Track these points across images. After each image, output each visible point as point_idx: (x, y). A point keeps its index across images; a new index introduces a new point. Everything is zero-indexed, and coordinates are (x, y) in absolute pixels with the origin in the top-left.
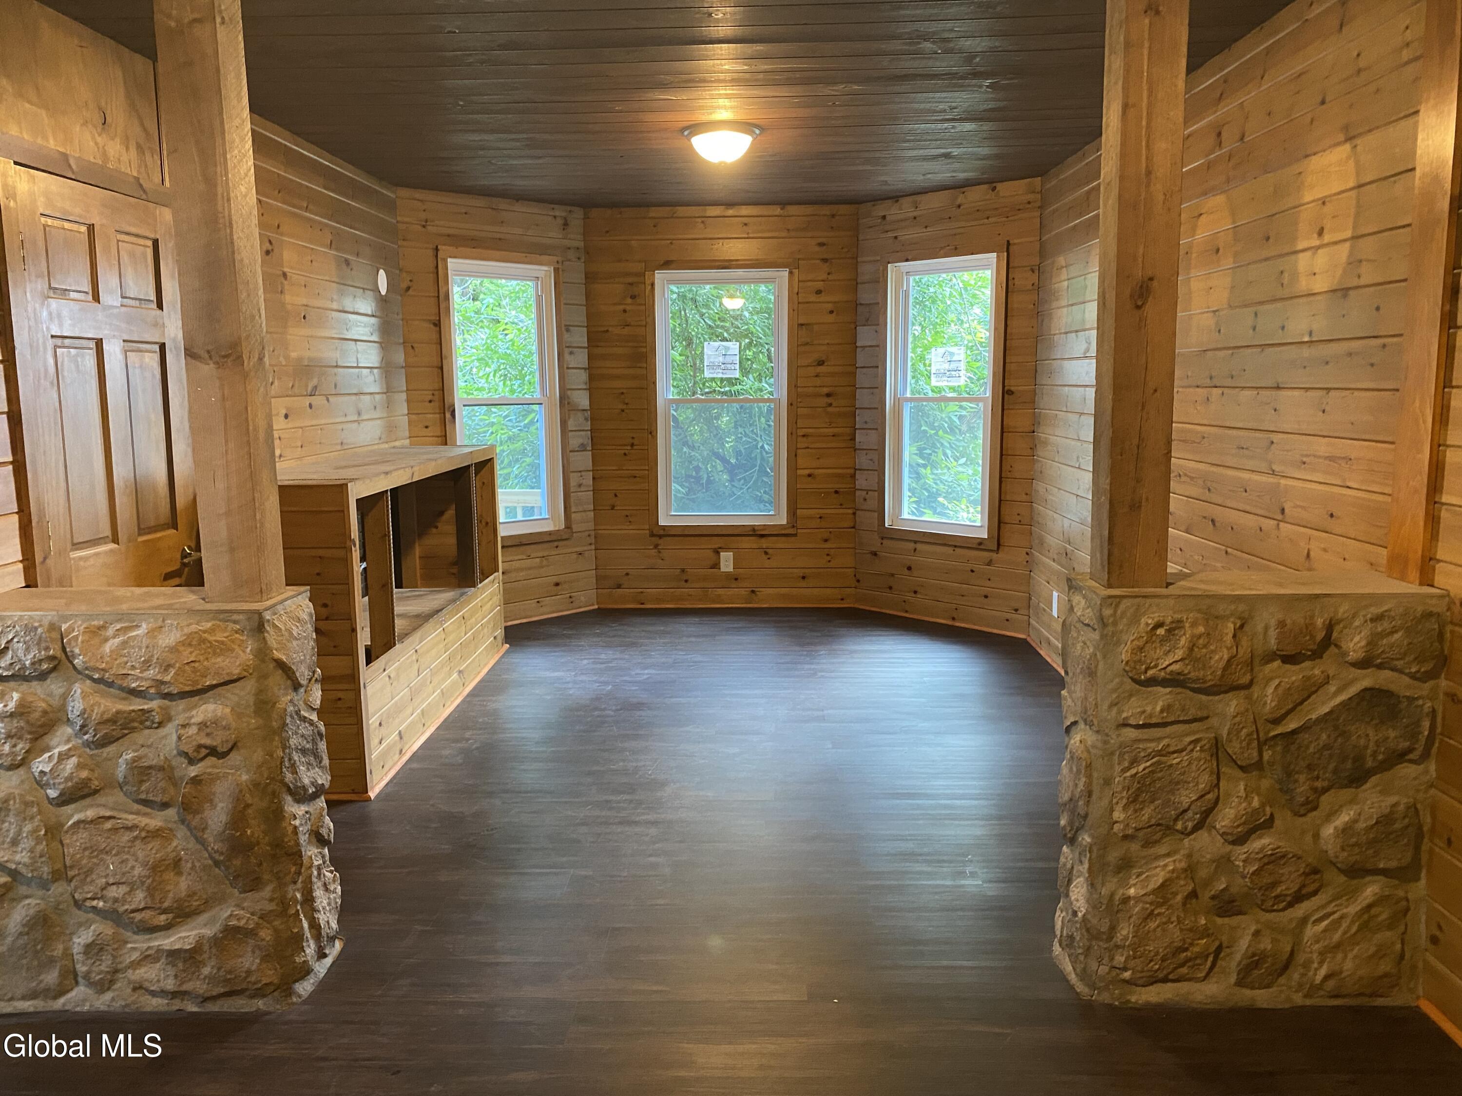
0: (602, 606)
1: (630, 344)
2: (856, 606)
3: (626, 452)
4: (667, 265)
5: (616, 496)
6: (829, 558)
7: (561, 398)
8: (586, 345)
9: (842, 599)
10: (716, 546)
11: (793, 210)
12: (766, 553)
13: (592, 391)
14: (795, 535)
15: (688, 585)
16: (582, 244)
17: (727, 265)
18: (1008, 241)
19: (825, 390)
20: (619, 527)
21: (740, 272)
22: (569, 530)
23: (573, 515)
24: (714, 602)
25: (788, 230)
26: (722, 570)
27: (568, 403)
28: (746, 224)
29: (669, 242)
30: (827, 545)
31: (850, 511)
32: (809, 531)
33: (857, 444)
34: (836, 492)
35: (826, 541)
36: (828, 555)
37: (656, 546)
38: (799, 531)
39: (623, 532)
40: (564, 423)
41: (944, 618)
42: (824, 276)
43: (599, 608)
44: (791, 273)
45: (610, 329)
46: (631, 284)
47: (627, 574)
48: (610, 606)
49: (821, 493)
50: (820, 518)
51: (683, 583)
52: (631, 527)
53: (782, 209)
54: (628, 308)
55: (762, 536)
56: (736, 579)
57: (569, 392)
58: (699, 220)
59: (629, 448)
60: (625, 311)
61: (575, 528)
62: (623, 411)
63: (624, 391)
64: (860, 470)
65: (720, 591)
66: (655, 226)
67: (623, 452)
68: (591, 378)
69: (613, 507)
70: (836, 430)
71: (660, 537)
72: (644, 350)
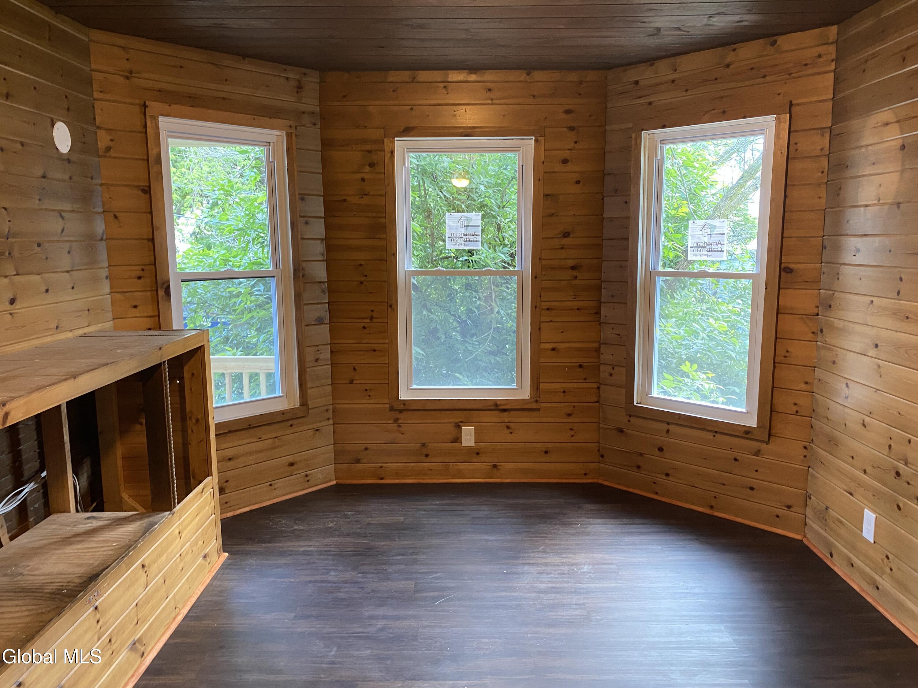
0: (341, 482)
1: (370, 214)
2: (600, 481)
3: (366, 325)
4: (407, 131)
5: (355, 369)
6: (572, 433)
7: (295, 270)
8: (323, 215)
9: (585, 474)
10: (457, 421)
11: (538, 75)
12: (508, 427)
13: (329, 262)
14: (539, 410)
15: (428, 459)
16: (318, 109)
17: (469, 132)
18: (791, 102)
19: (571, 263)
20: (358, 401)
21: (483, 140)
22: (305, 407)
23: (309, 391)
24: (454, 477)
25: (534, 96)
26: (463, 445)
27: (303, 276)
28: (490, 90)
29: (409, 107)
30: (570, 420)
31: (595, 386)
32: (553, 405)
33: (603, 318)
34: (581, 366)
35: (569, 415)
36: (571, 429)
37: (396, 420)
38: (542, 405)
39: (361, 406)
40: (298, 296)
41: (702, 506)
42: (572, 145)
43: (337, 485)
44: (536, 141)
45: (348, 198)
46: (370, 152)
47: (366, 449)
48: (348, 482)
49: (566, 367)
50: (564, 392)
51: (423, 458)
52: (371, 401)
53: (528, 74)
54: (366, 176)
55: (505, 410)
56: (478, 454)
57: (304, 264)
58: (442, 85)
59: (368, 321)
60: (363, 180)
61: (311, 404)
62: (362, 283)
63: (363, 263)
64: (606, 344)
65: (462, 466)
66: (394, 91)
67: (362, 325)
68: (329, 249)
69: (351, 382)
70: (581, 304)
71: (401, 411)
72: (383, 220)
